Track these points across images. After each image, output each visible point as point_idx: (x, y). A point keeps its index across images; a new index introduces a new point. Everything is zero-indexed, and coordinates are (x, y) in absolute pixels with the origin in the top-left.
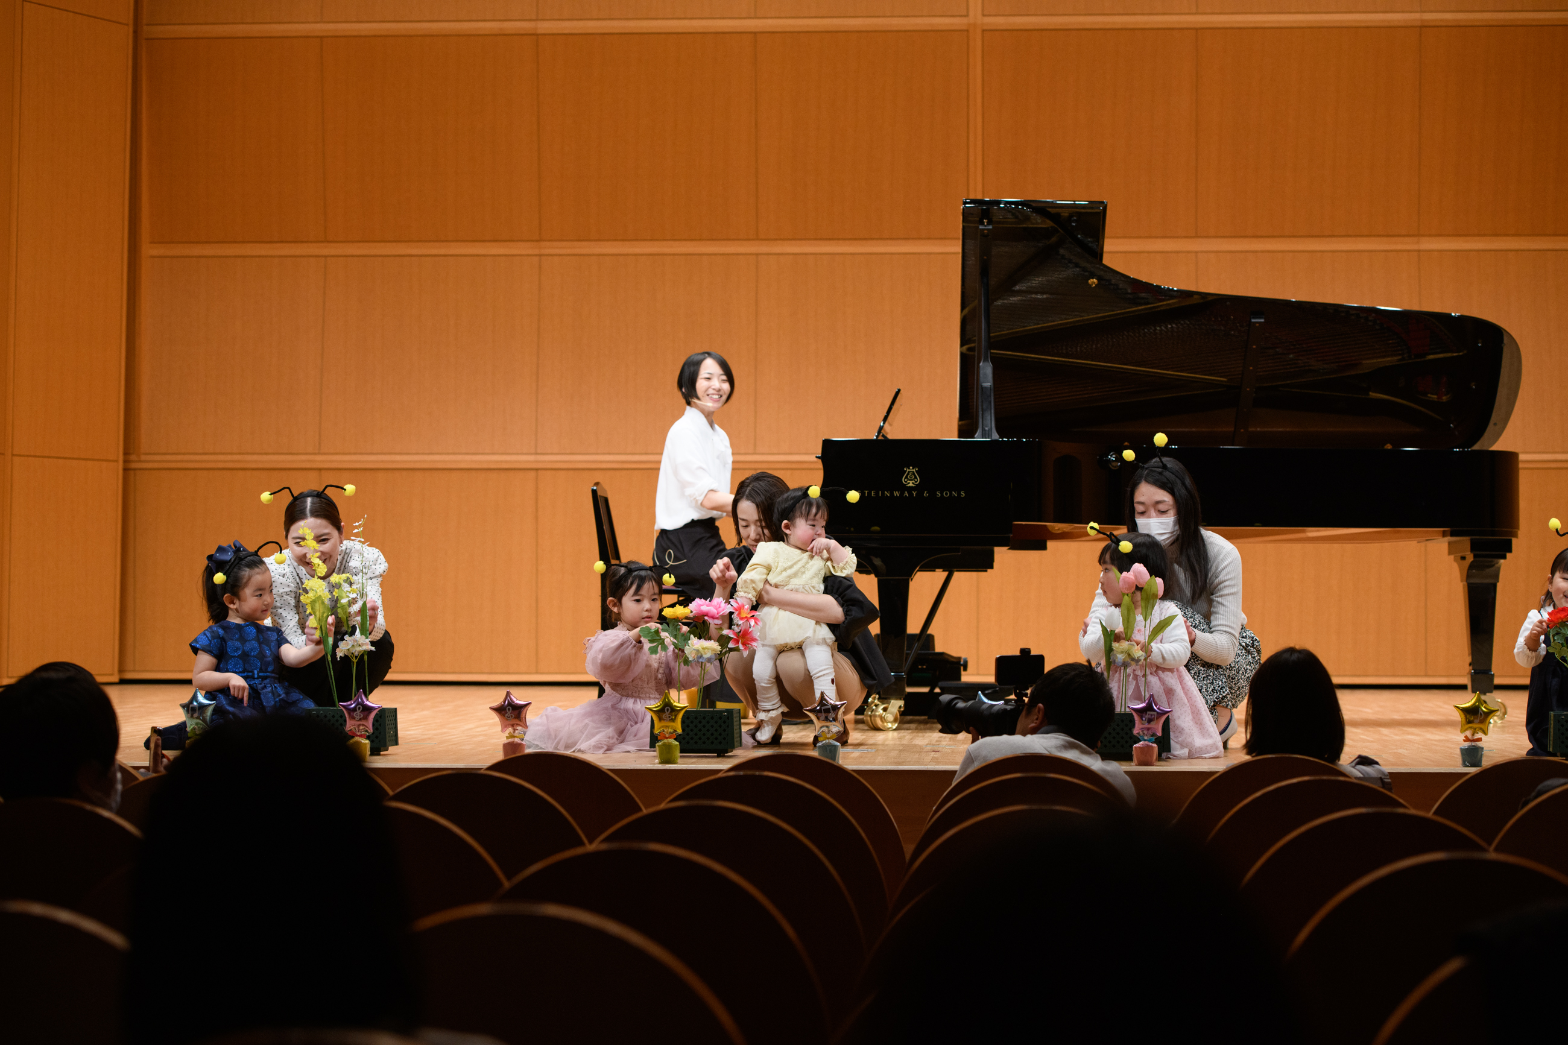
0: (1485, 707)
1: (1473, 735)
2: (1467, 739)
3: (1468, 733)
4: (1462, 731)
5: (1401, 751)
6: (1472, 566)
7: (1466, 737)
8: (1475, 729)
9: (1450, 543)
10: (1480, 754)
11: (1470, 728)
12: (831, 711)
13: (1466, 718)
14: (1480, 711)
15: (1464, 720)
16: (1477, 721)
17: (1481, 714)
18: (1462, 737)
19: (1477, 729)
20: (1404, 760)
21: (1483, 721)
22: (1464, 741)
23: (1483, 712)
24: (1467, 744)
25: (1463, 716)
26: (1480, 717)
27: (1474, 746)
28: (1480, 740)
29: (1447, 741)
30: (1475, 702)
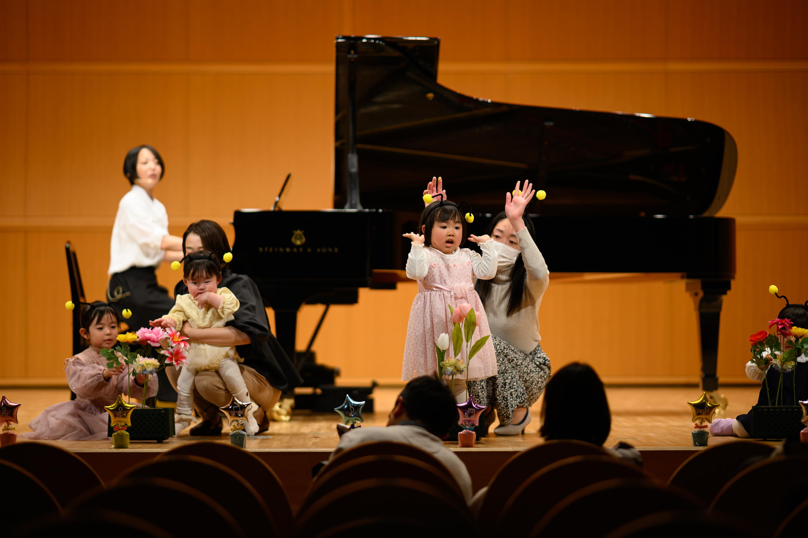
0: (709, 403)
1: (701, 423)
2: (697, 426)
3: (698, 422)
4: (694, 420)
5: (651, 434)
6: (702, 301)
7: (696, 425)
8: (703, 419)
9: (687, 285)
10: (706, 437)
11: (699, 418)
12: (240, 409)
13: (696, 411)
14: (706, 406)
15: (695, 412)
16: (703, 413)
17: (707, 408)
18: (693, 425)
19: (704, 419)
20: (652, 441)
21: (708, 414)
22: (695, 427)
23: (708, 406)
24: (697, 430)
25: (694, 410)
26: (706, 411)
27: (702, 431)
28: (706, 426)
29: (684, 426)
30: (703, 400)
